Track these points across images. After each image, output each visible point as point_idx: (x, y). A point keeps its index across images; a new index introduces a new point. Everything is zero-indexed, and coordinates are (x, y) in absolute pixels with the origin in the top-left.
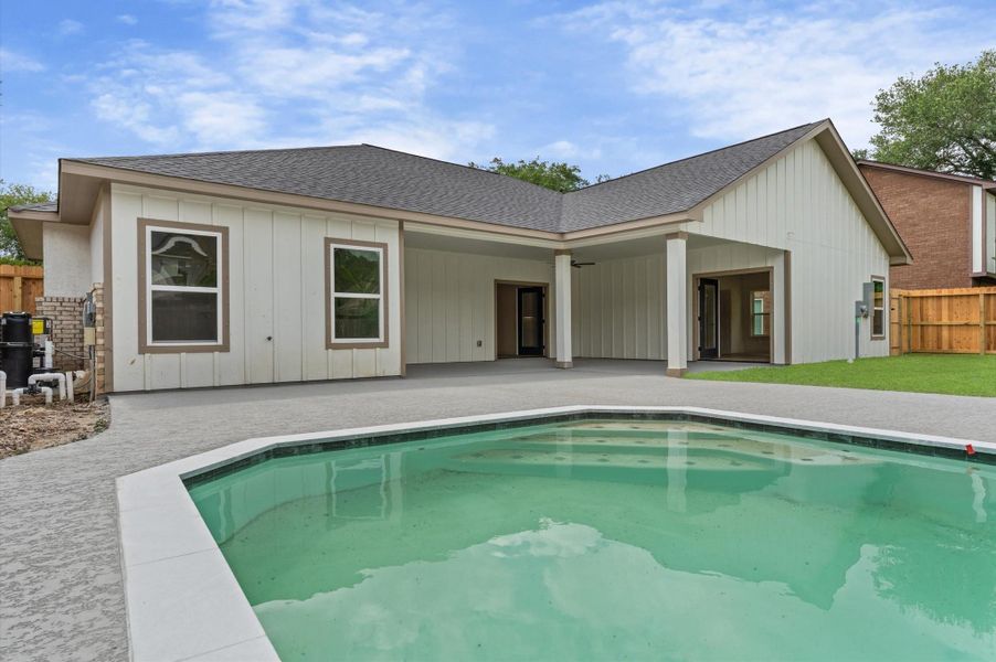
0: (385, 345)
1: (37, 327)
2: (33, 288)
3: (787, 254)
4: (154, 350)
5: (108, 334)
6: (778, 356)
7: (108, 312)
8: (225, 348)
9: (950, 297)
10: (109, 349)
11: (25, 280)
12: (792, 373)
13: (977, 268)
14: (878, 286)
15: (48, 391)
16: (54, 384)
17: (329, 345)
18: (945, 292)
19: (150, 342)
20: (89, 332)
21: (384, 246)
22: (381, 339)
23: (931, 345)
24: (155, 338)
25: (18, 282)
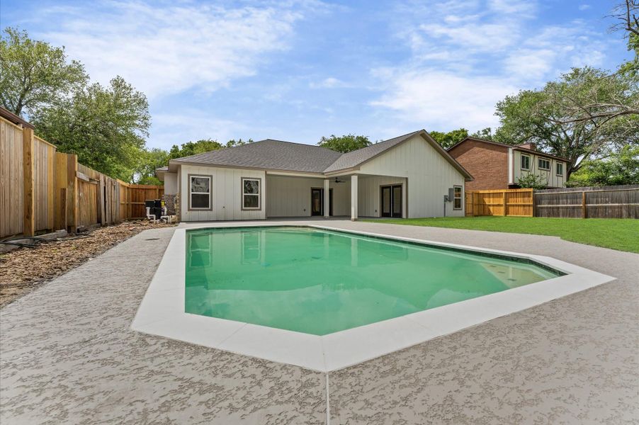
0: (260, 210)
1: (163, 203)
2: (162, 192)
3: (407, 179)
4: (191, 210)
5: (180, 206)
6: (404, 216)
7: (180, 200)
8: (211, 210)
9: (493, 193)
10: (180, 210)
11: (159, 190)
12: (409, 220)
13: (511, 182)
14: (459, 190)
15: (165, 220)
16: (167, 219)
17: (242, 209)
18: (491, 191)
19: (191, 208)
20: (175, 205)
21: (260, 179)
22: (259, 208)
23: (487, 212)
24: (192, 207)
25: (158, 190)
